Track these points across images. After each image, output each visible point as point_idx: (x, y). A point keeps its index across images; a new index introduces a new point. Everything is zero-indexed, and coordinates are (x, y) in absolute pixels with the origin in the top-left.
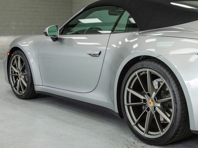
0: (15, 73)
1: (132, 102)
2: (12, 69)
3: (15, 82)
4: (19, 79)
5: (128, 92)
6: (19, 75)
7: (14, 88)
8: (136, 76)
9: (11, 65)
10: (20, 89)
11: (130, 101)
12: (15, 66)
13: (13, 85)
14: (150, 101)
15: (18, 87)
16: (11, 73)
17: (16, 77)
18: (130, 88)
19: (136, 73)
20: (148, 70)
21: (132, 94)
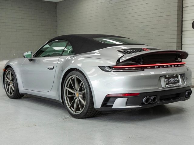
0: (8, 82)
1: (68, 95)
2: (6, 79)
3: (8, 87)
4: (10, 86)
5: (66, 89)
6: (10, 83)
7: (7, 92)
8: (69, 80)
9: (6, 77)
10: (11, 93)
11: (67, 94)
12: (8, 78)
13: (6, 90)
14: (77, 94)
15: (9, 91)
16: (5, 82)
17: (9, 85)
18: (67, 87)
19: (70, 78)
20: (75, 76)
21: (68, 91)
